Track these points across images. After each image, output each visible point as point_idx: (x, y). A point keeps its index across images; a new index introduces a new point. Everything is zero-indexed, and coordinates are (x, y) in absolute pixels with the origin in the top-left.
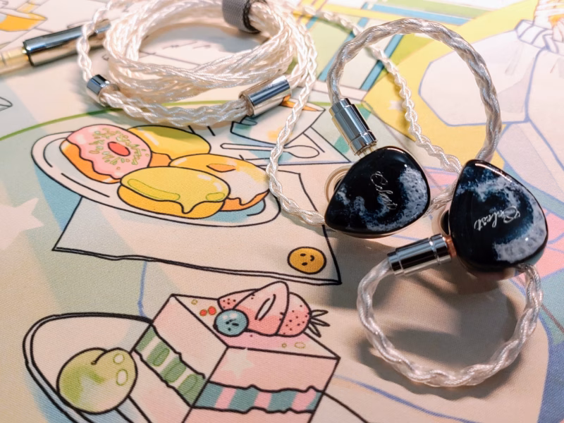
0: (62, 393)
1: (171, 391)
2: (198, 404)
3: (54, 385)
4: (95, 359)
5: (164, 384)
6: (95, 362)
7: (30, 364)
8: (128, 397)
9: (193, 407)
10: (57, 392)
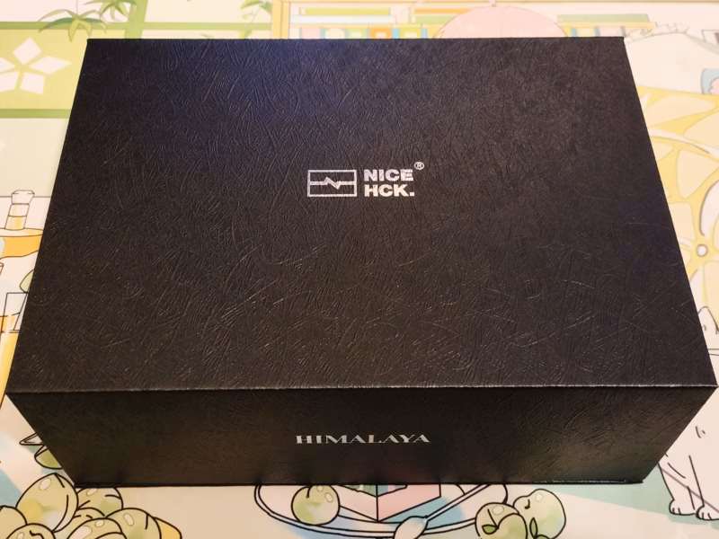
0: (302, 520)
1: (361, 493)
2: (379, 494)
3: (294, 518)
4: (306, 494)
5: (354, 492)
6: (308, 496)
7: (270, 513)
8: (340, 506)
9: (377, 496)
10: (299, 521)
